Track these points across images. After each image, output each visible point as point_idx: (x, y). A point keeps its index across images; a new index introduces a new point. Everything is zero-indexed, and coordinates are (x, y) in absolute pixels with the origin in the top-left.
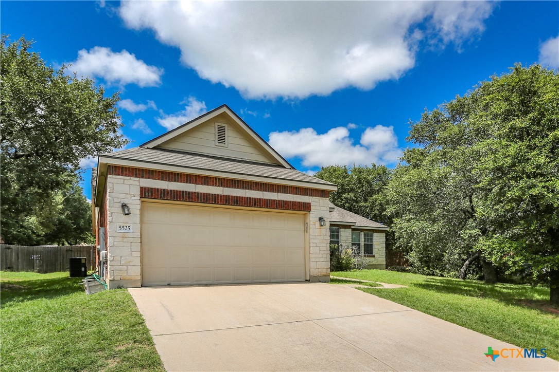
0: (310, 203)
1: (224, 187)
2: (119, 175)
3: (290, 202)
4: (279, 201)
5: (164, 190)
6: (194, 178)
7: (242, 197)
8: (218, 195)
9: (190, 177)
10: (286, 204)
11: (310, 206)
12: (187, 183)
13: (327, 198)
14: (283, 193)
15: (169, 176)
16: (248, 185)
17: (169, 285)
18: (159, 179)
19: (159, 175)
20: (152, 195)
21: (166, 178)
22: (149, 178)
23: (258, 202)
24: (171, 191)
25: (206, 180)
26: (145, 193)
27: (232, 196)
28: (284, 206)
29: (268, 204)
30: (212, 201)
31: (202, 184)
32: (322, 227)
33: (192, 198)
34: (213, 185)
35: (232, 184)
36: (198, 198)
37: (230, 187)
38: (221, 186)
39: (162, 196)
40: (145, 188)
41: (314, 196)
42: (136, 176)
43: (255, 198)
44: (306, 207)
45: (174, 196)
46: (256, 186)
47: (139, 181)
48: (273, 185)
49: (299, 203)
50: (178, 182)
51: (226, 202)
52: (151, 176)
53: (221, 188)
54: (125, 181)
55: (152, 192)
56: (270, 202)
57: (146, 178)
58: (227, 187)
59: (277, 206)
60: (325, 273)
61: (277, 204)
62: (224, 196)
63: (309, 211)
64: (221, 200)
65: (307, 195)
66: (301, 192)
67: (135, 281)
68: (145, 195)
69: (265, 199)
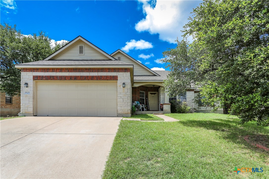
0: (117, 76)
1: (70, 72)
2: (25, 72)
3: (105, 76)
4: (98, 76)
5: (43, 76)
6: (56, 69)
7: (78, 76)
8: (66, 76)
9: (54, 69)
10: (102, 77)
11: (117, 77)
12: (52, 72)
13: (129, 73)
14: (101, 72)
15: (45, 70)
16: (82, 70)
17: (48, 116)
18: (40, 72)
19: (41, 70)
20: (37, 78)
21: (43, 71)
22: (36, 72)
23: (86, 78)
24: (45, 76)
25: (61, 70)
26: (35, 78)
27: (73, 76)
28: (101, 79)
29: (92, 78)
30: (64, 79)
31: (59, 72)
32: (124, 88)
33: (54, 78)
34: (64, 72)
35: (74, 71)
36: (57, 78)
37: (72, 72)
38: (68, 72)
39: (42, 78)
40: (35, 76)
41: (120, 72)
42: (31, 71)
43: (85, 76)
44: (115, 78)
45: (47, 78)
46: (86, 70)
47: (32, 74)
48: (95, 69)
49: (110, 76)
50: (48, 72)
51: (70, 79)
52: (37, 71)
53: (68, 73)
54: (27, 74)
55: (37, 77)
56: (93, 77)
57: (35, 72)
58: (71, 72)
59: (97, 79)
60: (127, 112)
61: (97, 77)
62: (69, 76)
63: (117, 80)
64: (68, 78)
65: (116, 72)
66: (111, 70)
67: (31, 114)
68: (35, 79)
69: (90, 76)
